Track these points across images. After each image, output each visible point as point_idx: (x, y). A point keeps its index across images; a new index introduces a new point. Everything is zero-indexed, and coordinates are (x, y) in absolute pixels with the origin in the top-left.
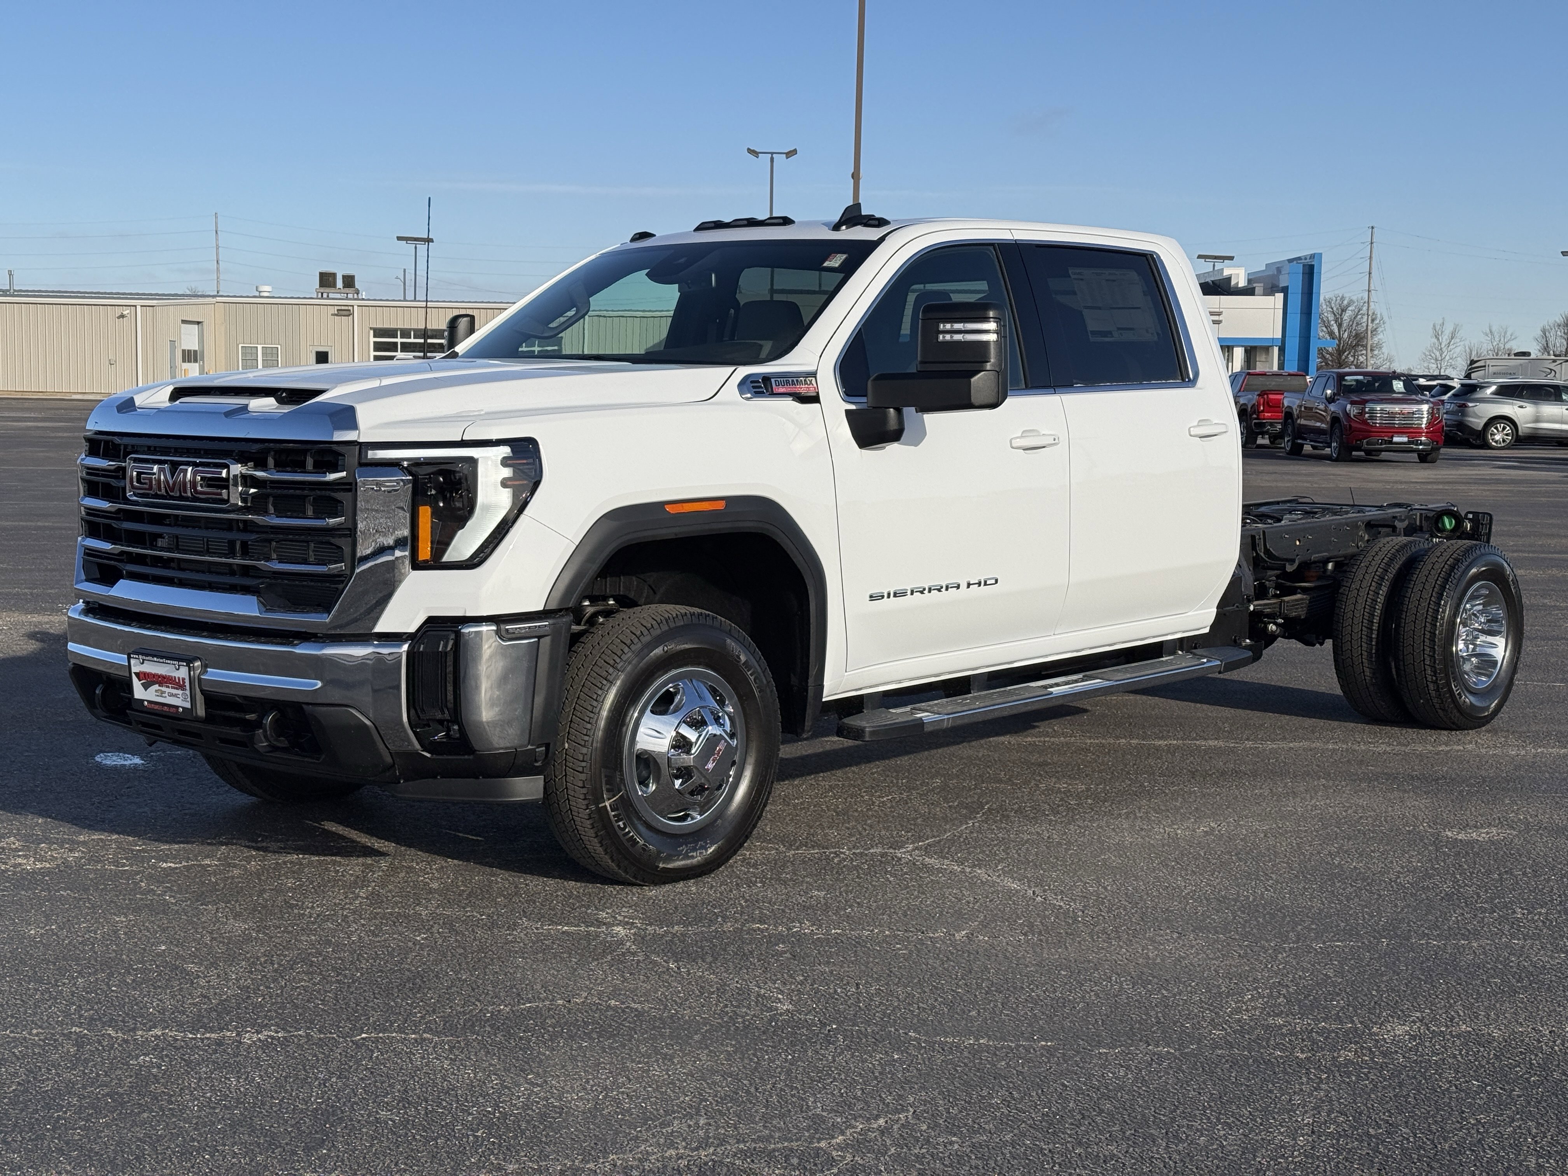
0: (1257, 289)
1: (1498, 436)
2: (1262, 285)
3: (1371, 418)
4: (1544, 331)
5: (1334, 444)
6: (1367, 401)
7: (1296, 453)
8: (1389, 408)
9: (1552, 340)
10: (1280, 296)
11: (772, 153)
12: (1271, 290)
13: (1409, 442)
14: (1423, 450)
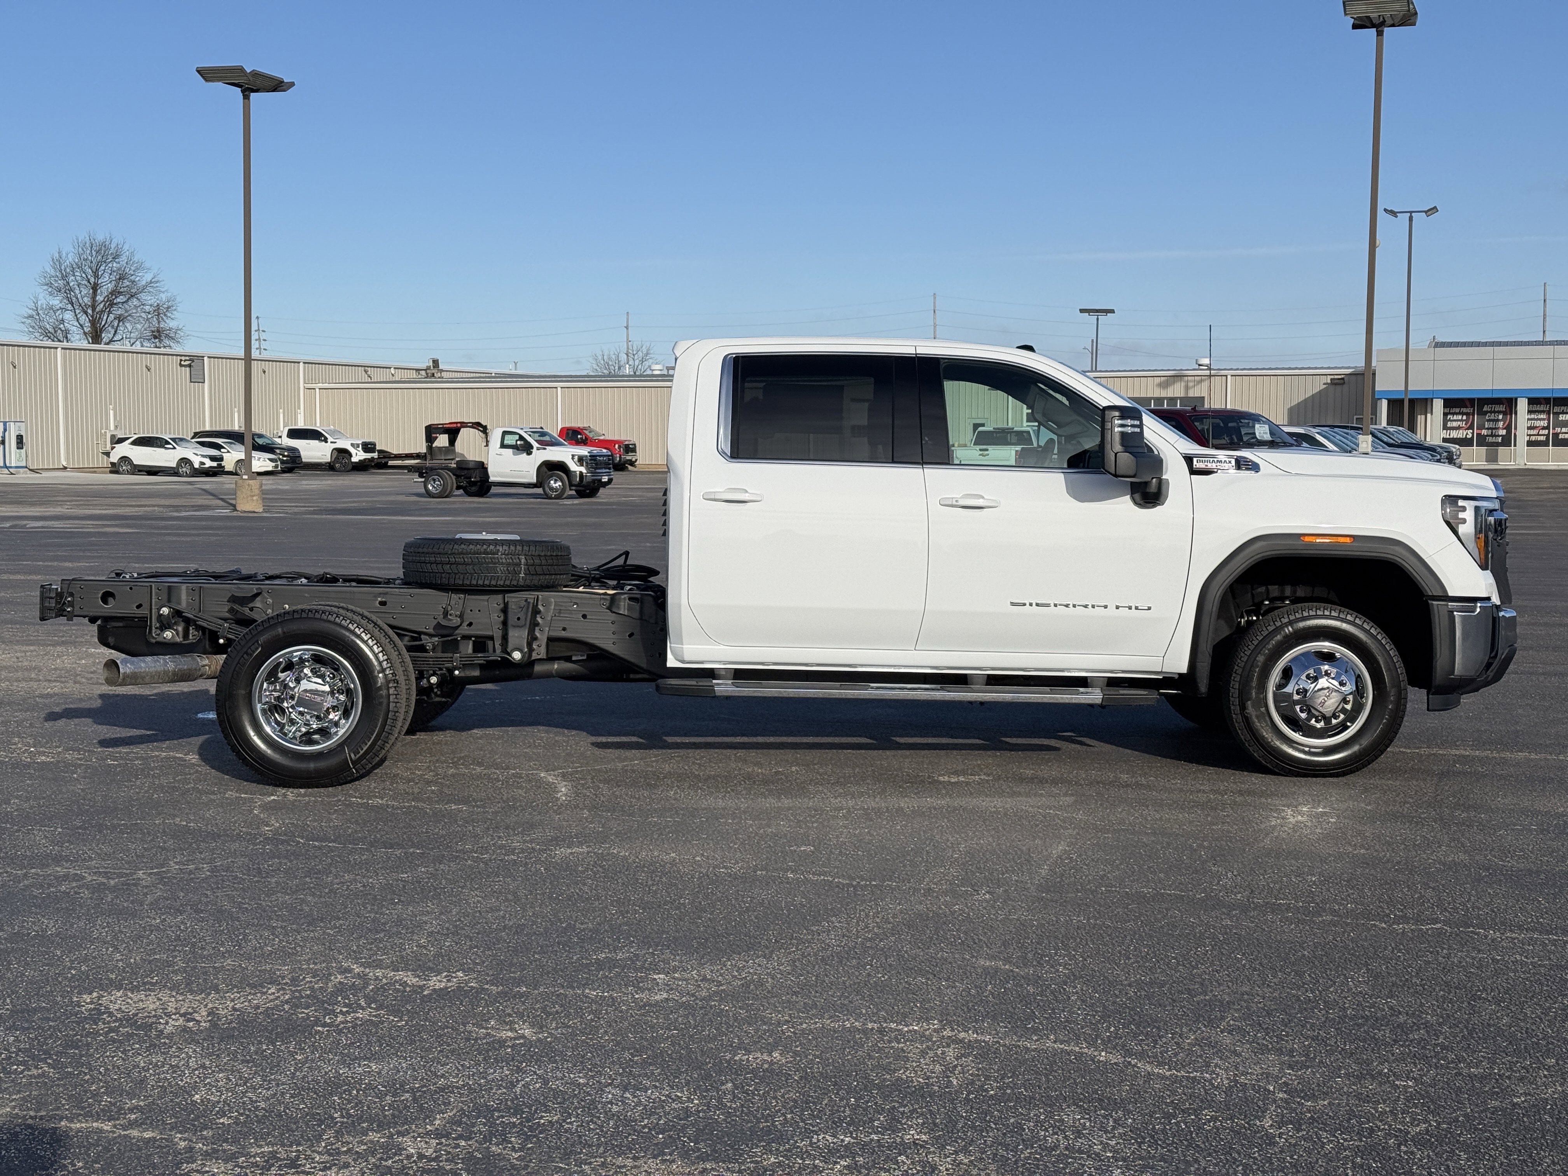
11: (1411, 212)
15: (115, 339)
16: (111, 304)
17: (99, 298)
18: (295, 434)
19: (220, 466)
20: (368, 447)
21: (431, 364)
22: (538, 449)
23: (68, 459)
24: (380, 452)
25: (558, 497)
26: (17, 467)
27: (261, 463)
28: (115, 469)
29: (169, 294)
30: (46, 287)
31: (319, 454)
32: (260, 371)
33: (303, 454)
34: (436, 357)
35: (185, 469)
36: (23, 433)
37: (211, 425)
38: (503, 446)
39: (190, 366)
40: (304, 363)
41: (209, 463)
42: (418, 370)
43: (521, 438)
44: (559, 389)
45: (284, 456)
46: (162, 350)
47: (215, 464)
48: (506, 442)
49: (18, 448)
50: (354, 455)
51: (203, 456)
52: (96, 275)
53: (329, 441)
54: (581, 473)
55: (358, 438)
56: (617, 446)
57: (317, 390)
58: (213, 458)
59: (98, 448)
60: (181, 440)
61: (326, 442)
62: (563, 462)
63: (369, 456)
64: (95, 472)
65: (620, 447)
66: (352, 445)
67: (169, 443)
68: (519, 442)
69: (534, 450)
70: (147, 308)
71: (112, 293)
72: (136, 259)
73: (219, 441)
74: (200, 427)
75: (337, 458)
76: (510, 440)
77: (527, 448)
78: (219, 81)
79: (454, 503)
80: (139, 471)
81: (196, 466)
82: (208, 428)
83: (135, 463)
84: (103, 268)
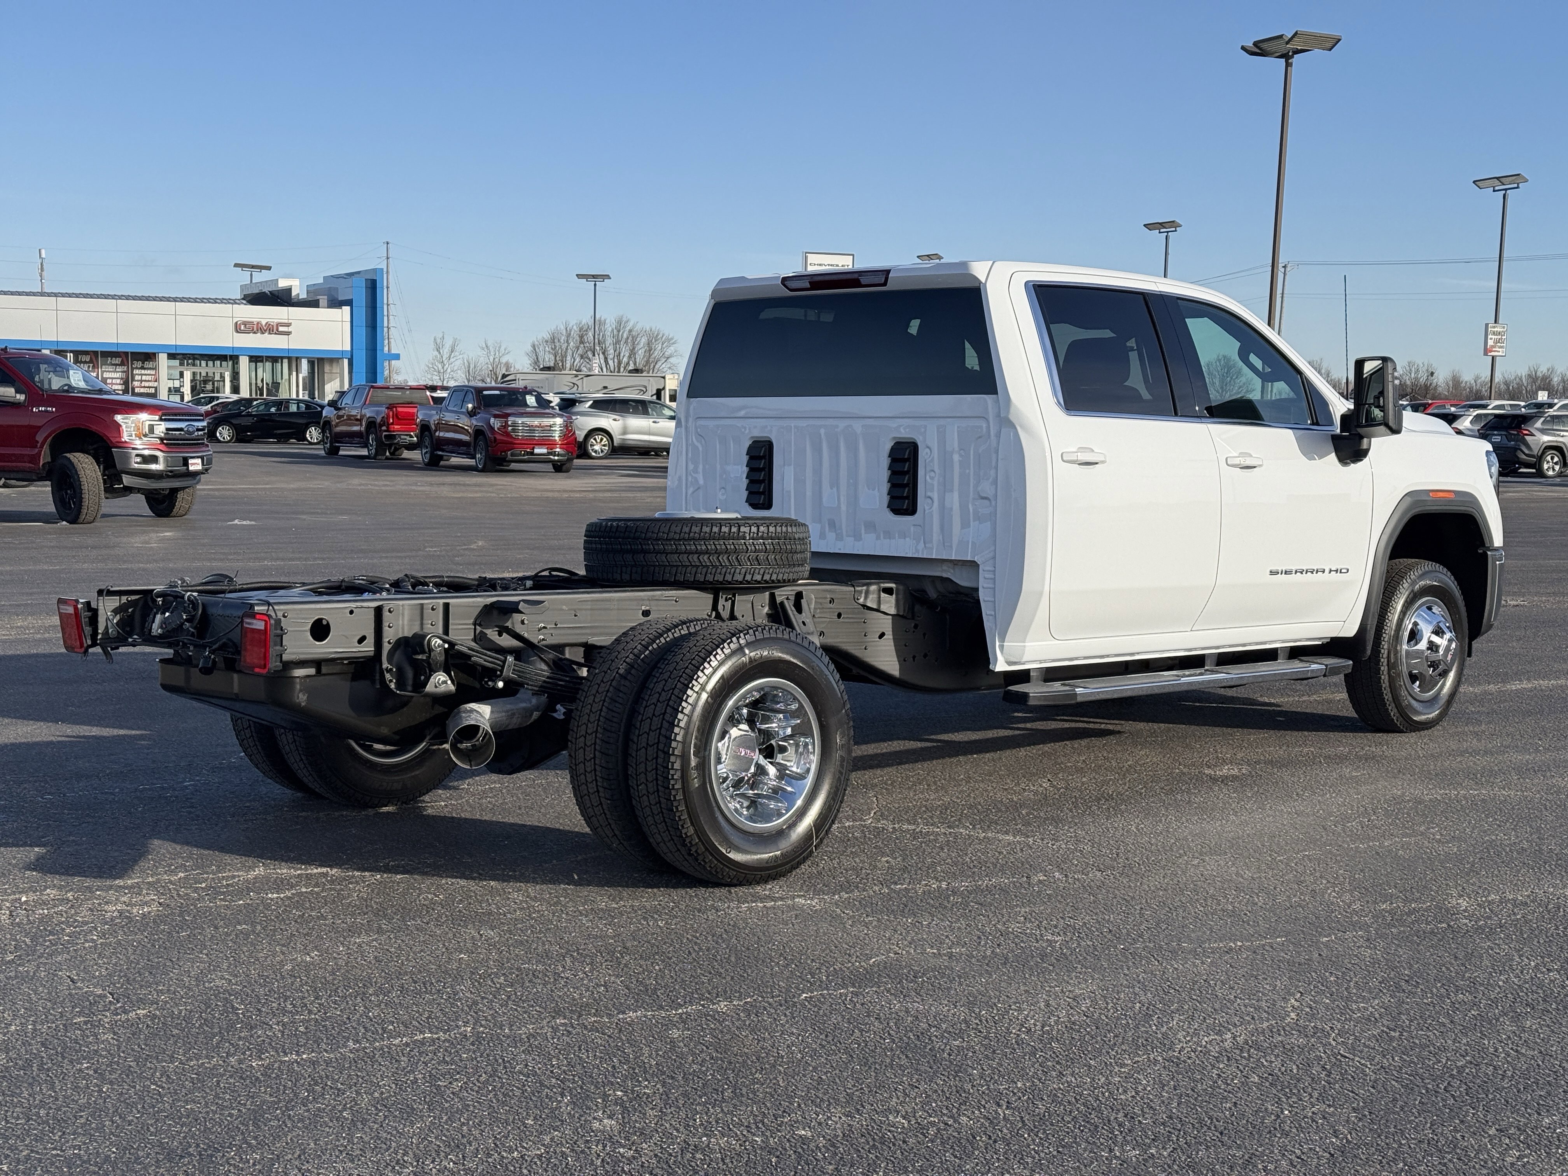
0: (321, 301)
1: (598, 446)
2: (326, 297)
3: (514, 430)
4: (534, 346)
5: (479, 456)
6: (508, 415)
7: (434, 464)
8: (528, 421)
9: (541, 354)
10: (346, 309)
12: (335, 303)
13: (549, 454)
14: (558, 461)
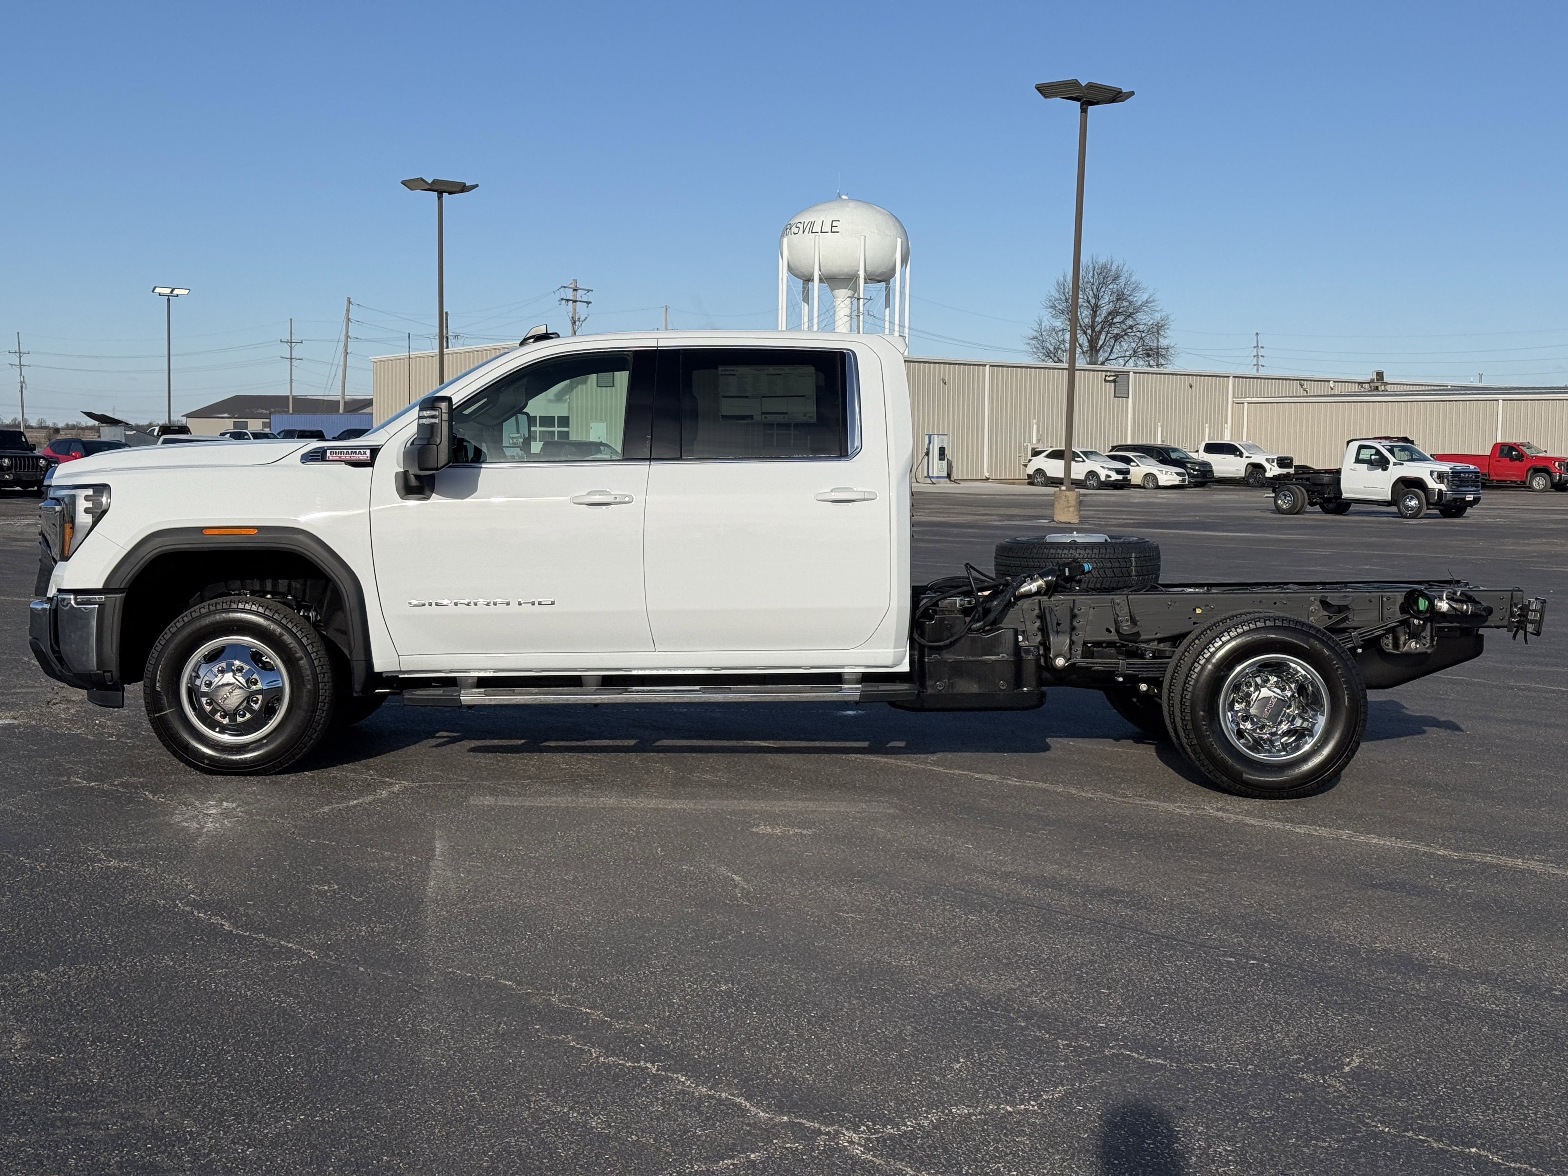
15: (1111, 357)
16: (1108, 323)
17: (1098, 320)
18: (1211, 448)
19: (1125, 479)
20: (1283, 462)
21: (1375, 377)
22: (1395, 464)
23: (990, 470)
24: (1296, 467)
25: (1413, 517)
26: (938, 477)
27: (1168, 477)
28: (1031, 480)
29: (1164, 313)
30: (1050, 310)
31: (1233, 469)
32: (1187, 385)
33: (1215, 468)
34: (1380, 369)
35: (1093, 482)
36: (945, 446)
37: (1133, 439)
38: (1358, 461)
39: (1114, 381)
40: (1234, 377)
41: (1115, 476)
42: (1360, 383)
43: (1378, 452)
44: (1501, 402)
45: (1194, 470)
46: (1155, 369)
47: (1120, 477)
48: (1361, 457)
49: (940, 459)
50: (1268, 470)
51: (1110, 469)
52: (1097, 297)
53: (1244, 455)
54: (1440, 490)
55: (1271, 453)
56: (1557, 464)
57: (1246, 404)
58: (1119, 472)
59: (1020, 460)
60: (1092, 453)
61: (1242, 457)
62: (1421, 479)
63: (1284, 471)
64: (1014, 484)
65: (1560, 465)
66: (1267, 460)
67: (1079, 456)
68: (1373, 457)
69: (1391, 466)
70: (1141, 327)
71: (1109, 314)
72: (1133, 279)
73: (1130, 454)
74: (1121, 440)
75: (1251, 473)
76: (1365, 454)
77: (1382, 463)
78: (1057, 96)
79: (1308, 519)
80: (1052, 483)
81: (1103, 478)
82: (1129, 442)
83: (1048, 475)
84: (1103, 289)
